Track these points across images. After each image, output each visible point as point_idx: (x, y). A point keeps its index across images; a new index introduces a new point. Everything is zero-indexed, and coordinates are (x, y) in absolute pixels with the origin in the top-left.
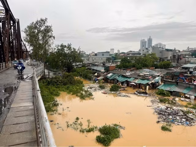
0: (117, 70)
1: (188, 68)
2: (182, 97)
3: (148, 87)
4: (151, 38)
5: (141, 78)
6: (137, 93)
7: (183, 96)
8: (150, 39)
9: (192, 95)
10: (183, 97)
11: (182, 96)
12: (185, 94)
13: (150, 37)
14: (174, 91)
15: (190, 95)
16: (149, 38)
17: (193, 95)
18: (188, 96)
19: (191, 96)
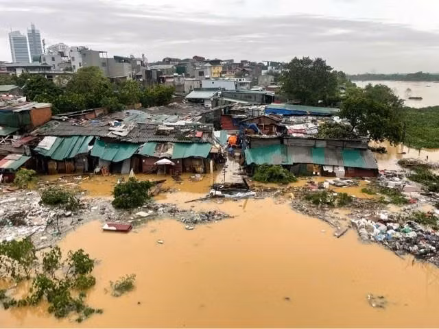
0: (61, 120)
1: (201, 99)
2: (316, 175)
3: (211, 162)
4: (36, 28)
5: (176, 140)
6: (219, 193)
7: (316, 173)
8: (33, 31)
9: (338, 166)
10: (318, 173)
11: (314, 173)
12: (321, 166)
13: (33, 26)
14: (295, 164)
15: (334, 166)
16: (30, 29)
17: (342, 166)
18: (330, 170)
19: (336, 168)
